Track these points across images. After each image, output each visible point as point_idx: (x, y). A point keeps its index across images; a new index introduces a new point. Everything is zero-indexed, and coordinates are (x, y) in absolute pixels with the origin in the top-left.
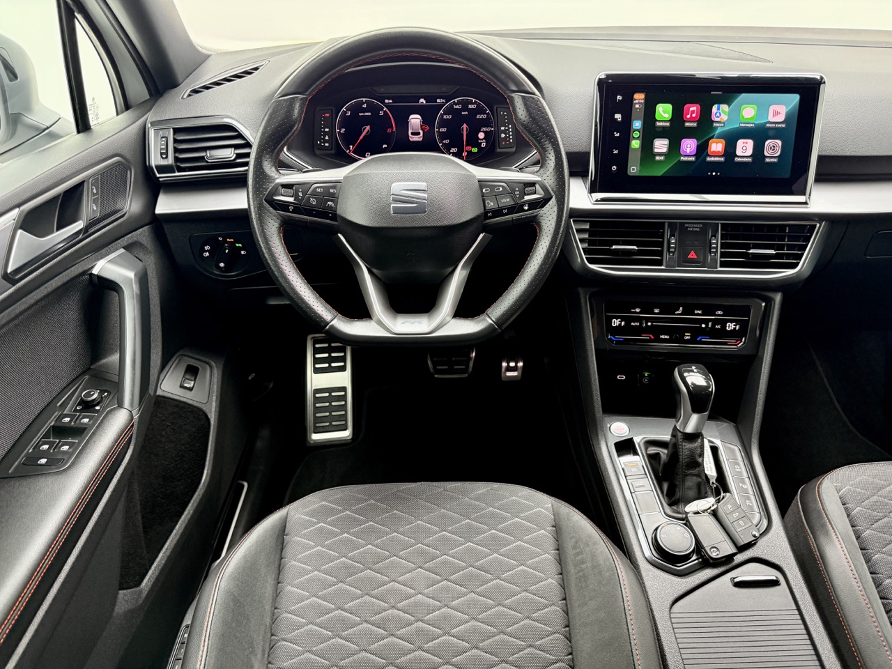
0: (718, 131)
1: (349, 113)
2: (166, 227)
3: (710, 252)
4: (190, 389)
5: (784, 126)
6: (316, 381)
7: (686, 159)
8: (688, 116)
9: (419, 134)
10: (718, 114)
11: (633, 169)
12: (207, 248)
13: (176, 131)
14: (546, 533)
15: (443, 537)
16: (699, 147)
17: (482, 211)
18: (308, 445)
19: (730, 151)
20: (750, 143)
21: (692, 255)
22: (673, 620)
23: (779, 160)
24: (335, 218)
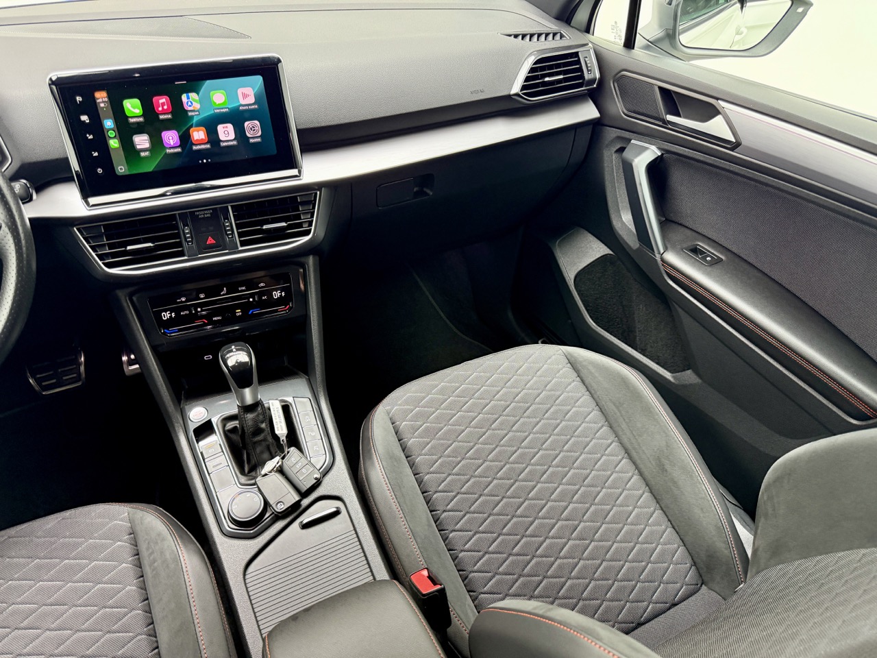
0: (194, 121)
3: (227, 235)
5: (256, 107)
7: (172, 151)
8: (160, 109)
10: (189, 103)
11: (121, 169)
14: (122, 545)
16: (181, 138)
19: (213, 137)
20: (230, 127)
21: (210, 241)
22: (247, 581)
23: (262, 139)
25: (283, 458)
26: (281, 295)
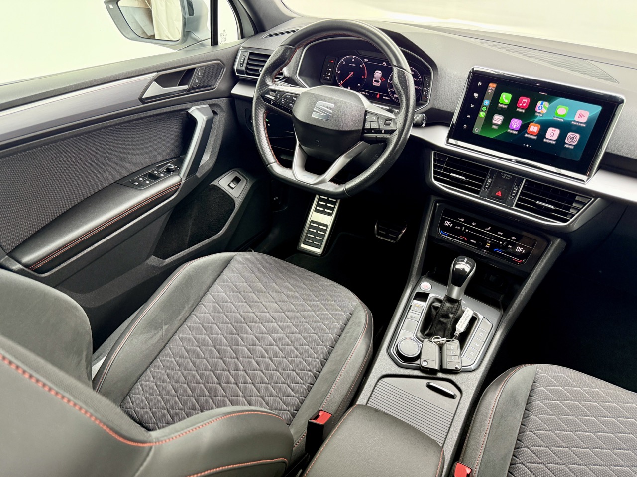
0: (536, 119)
1: (344, 63)
2: (236, 101)
3: (511, 195)
4: (232, 188)
5: (584, 125)
6: (314, 216)
7: (511, 131)
8: (520, 105)
9: (378, 82)
10: (540, 108)
11: (477, 130)
13: (251, 54)
14: (344, 315)
15: (294, 295)
16: (522, 126)
17: (361, 127)
18: (297, 249)
19: (542, 133)
20: (557, 132)
21: (499, 194)
22: (379, 383)
23: (574, 148)
24: (291, 113)
25: (448, 341)
26: (521, 252)
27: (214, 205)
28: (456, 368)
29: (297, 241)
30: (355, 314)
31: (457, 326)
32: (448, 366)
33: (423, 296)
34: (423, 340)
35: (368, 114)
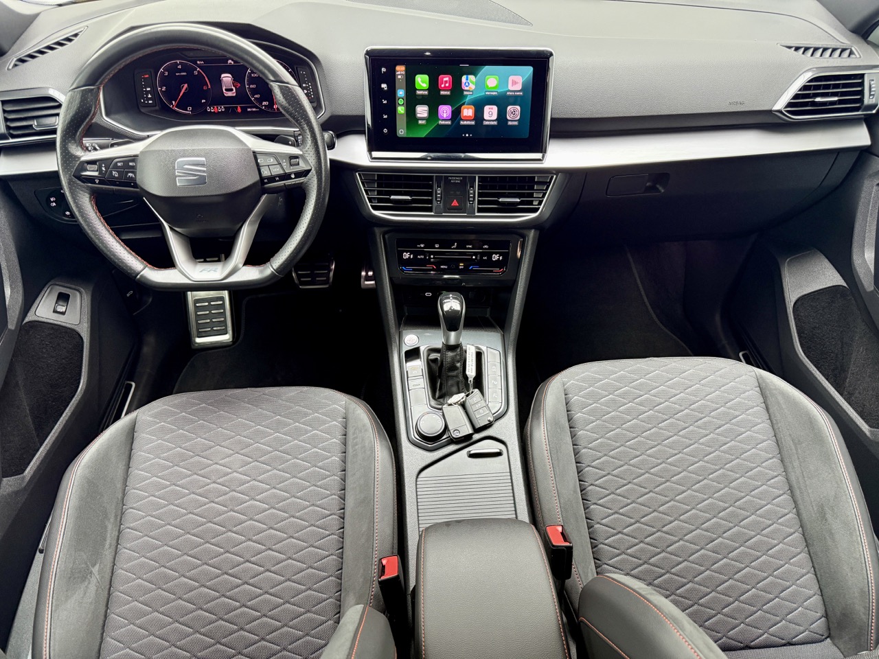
0: (467, 100)
1: (167, 74)
3: (470, 201)
4: (63, 313)
5: (521, 94)
7: (443, 123)
8: (443, 86)
9: (232, 90)
10: (467, 84)
11: (401, 132)
12: (52, 199)
13: (4, 102)
14: (337, 424)
15: (258, 431)
16: (453, 112)
17: (258, 178)
18: (193, 347)
19: (479, 115)
20: (495, 109)
21: (455, 203)
22: (418, 483)
23: (519, 123)
24: (136, 186)
25: (467, 396)
26: (499, 259)
27: (44, 351)
28: (489, 421)
29: (188, 338)
30: (350, 416)
31: (467, 373)
32: (479, 424)
33: (413, 354)
34: (440, 407)
35: (258, 156)
